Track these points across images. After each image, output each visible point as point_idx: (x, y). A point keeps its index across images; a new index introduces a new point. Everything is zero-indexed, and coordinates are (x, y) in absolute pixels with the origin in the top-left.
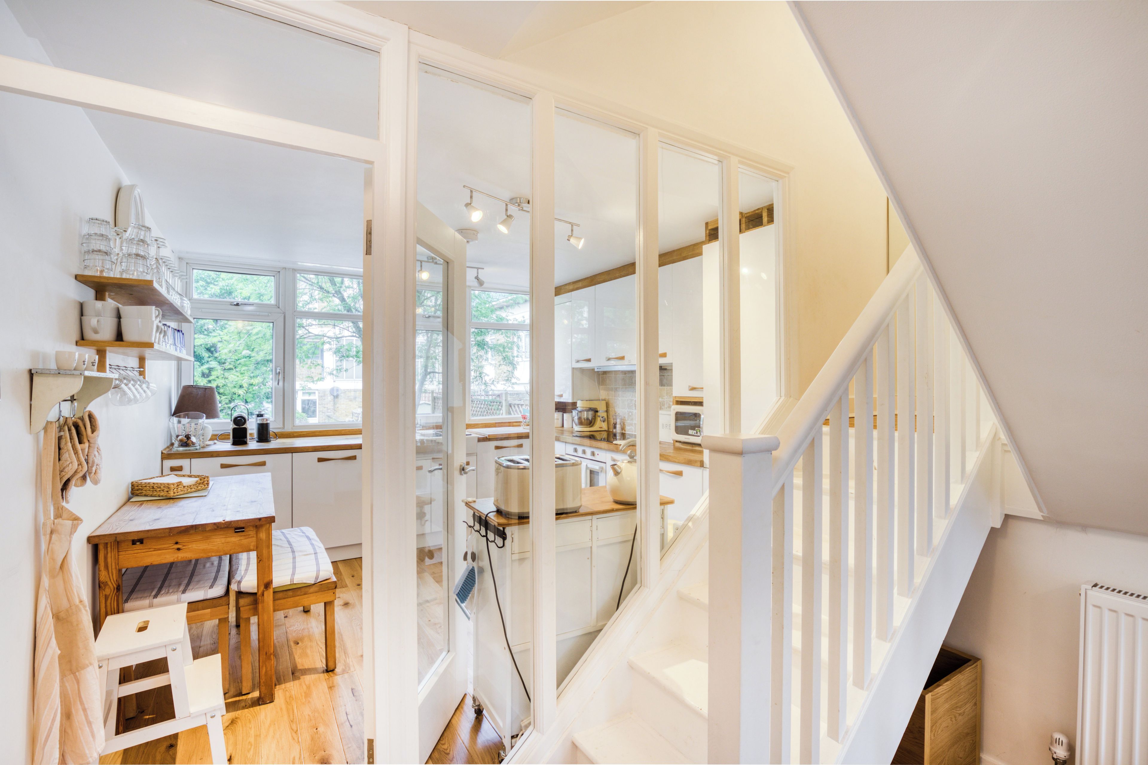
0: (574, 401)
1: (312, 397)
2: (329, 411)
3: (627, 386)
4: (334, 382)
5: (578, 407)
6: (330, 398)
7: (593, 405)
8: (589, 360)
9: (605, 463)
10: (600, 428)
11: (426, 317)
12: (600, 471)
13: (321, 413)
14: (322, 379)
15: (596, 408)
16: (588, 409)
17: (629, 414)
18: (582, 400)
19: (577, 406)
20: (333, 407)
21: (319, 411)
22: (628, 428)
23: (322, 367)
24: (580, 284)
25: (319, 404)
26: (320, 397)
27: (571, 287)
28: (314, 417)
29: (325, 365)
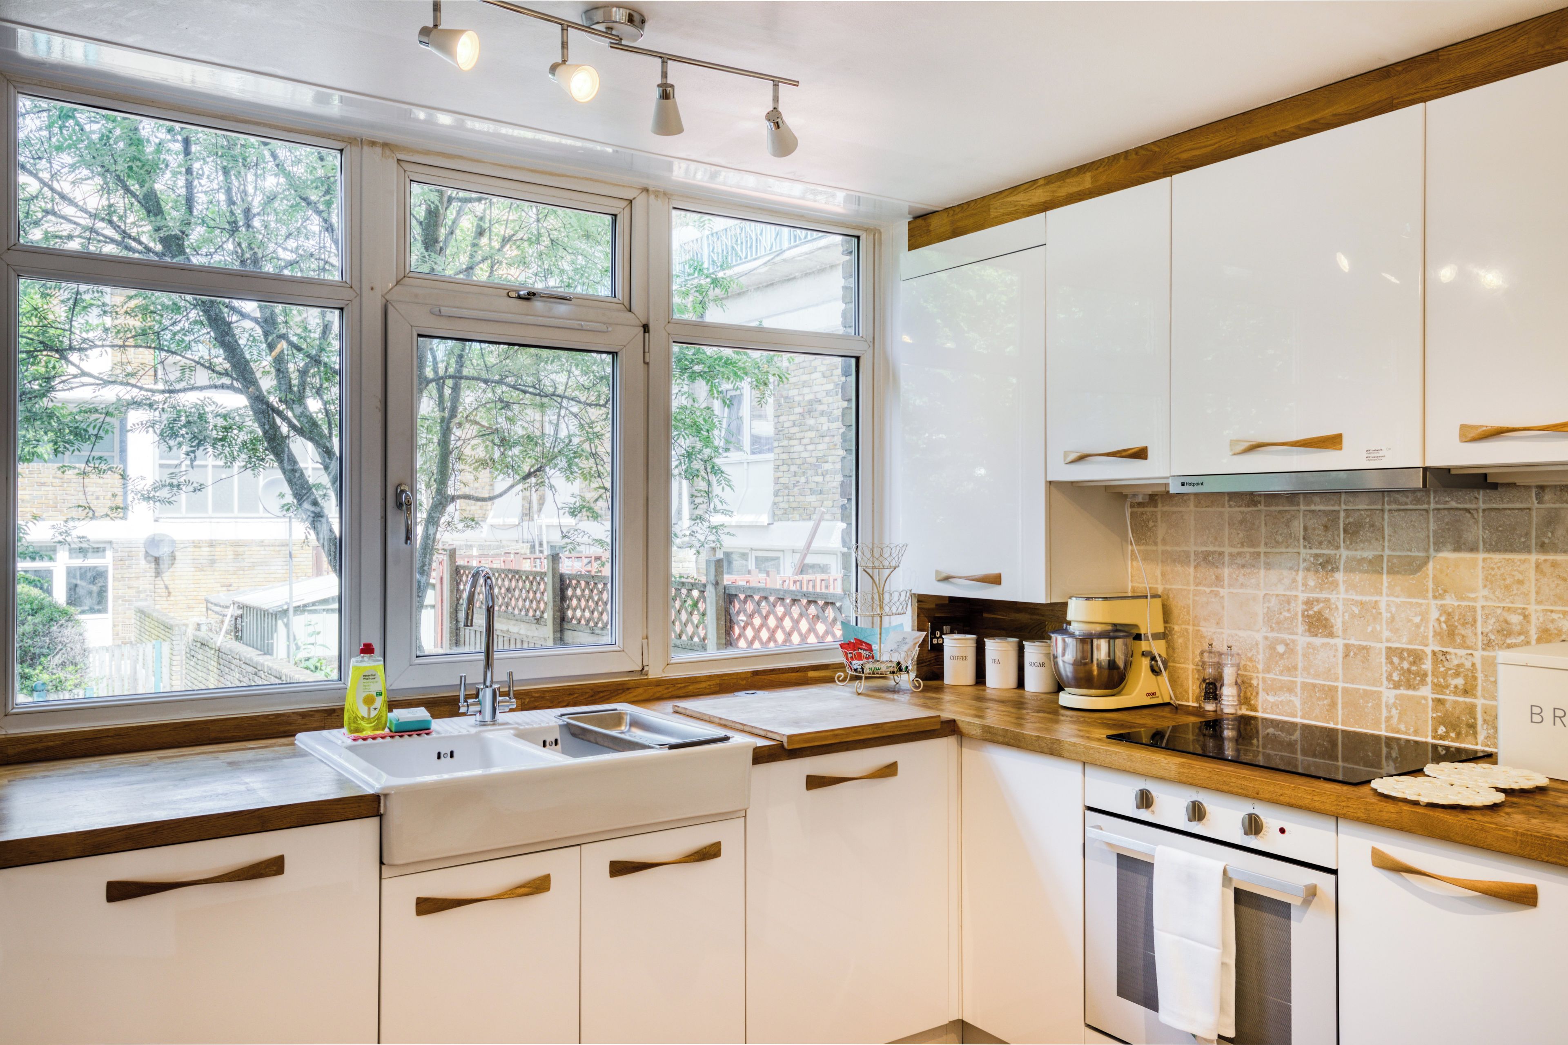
0: (1055, 600)
1: (92, 561)
2: (142, 596)
3: (1262, 549)
4: (156, 521)
5: (1069, 623)
6: (144, 566)
7: (1125, 614)
8: (1141, 454)
9: (1335, 872)
10: (1149, 695)
11: (519, 297)
12: (1295, 902)
13: (120, 602)
14: (120, 510)
15: (1136, 626)
16: (1109, 628)
17: (1272, 648)
18: (1088, 599)
19: (1069, 618)
20: (152, 587)
21: (114, 597)
22: (1271, 699)
23: (123, 476)
24: (1087, 181)
25: (115, 579)
26: (119, 561)
27: (1039, 195)
28: (99, 611)
29: (132, 472)
